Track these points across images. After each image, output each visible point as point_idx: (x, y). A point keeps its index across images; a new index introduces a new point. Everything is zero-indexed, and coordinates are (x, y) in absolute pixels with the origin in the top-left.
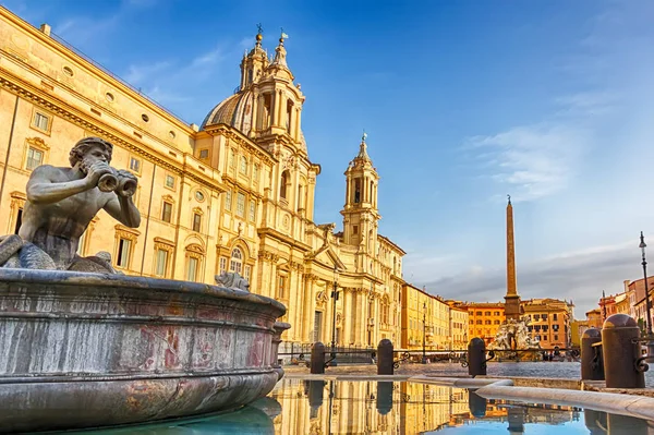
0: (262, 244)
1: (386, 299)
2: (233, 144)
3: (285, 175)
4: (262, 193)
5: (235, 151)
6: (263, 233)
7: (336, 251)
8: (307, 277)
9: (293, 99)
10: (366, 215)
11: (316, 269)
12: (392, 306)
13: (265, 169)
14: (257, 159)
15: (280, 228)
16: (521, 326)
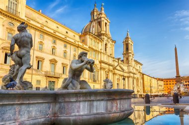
0: (101, 65)
1: (138, 79)
2: (91, 37)
3: (106, 45)
4: (100, 51)
5: (91, 39)
6: (101, 62)
7: (122, 66)
8: (114, 74)
9: (107, 22)
10: (130, 54)
11: (116, 72)
12: (140, 81)
13: (100, 43)
14: (98, 41)
15: (106, 60)
16: (182, 85)
